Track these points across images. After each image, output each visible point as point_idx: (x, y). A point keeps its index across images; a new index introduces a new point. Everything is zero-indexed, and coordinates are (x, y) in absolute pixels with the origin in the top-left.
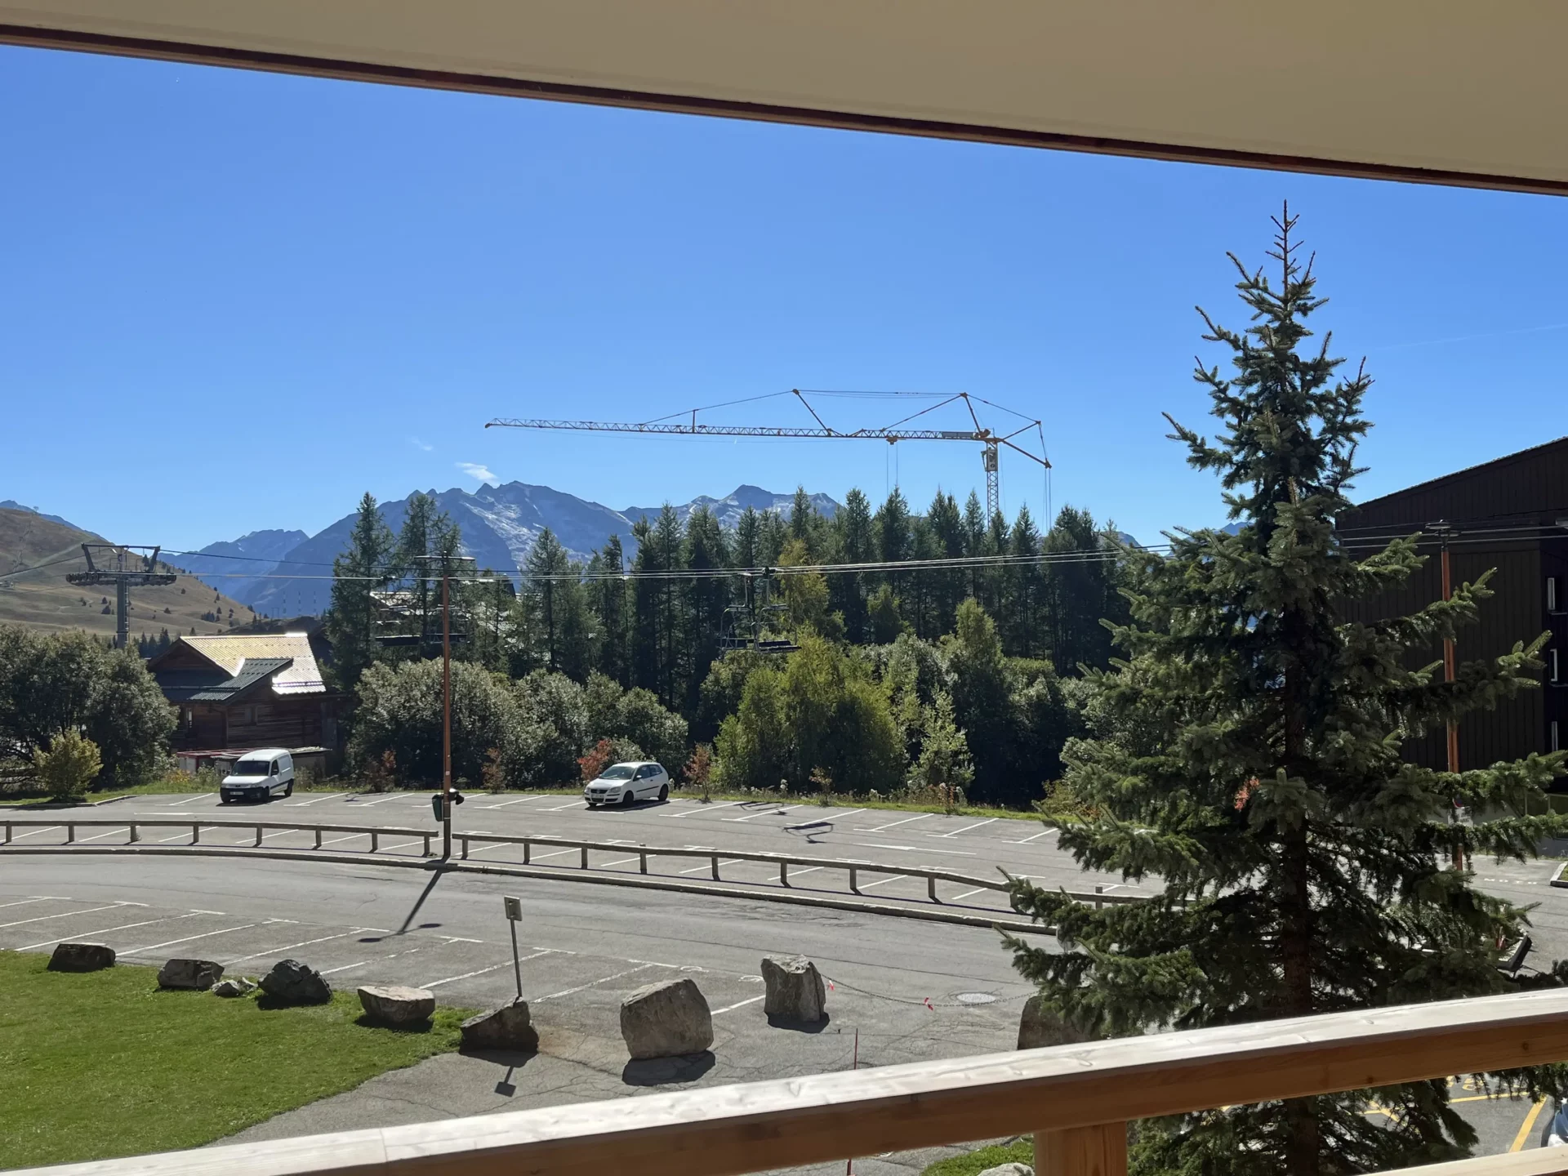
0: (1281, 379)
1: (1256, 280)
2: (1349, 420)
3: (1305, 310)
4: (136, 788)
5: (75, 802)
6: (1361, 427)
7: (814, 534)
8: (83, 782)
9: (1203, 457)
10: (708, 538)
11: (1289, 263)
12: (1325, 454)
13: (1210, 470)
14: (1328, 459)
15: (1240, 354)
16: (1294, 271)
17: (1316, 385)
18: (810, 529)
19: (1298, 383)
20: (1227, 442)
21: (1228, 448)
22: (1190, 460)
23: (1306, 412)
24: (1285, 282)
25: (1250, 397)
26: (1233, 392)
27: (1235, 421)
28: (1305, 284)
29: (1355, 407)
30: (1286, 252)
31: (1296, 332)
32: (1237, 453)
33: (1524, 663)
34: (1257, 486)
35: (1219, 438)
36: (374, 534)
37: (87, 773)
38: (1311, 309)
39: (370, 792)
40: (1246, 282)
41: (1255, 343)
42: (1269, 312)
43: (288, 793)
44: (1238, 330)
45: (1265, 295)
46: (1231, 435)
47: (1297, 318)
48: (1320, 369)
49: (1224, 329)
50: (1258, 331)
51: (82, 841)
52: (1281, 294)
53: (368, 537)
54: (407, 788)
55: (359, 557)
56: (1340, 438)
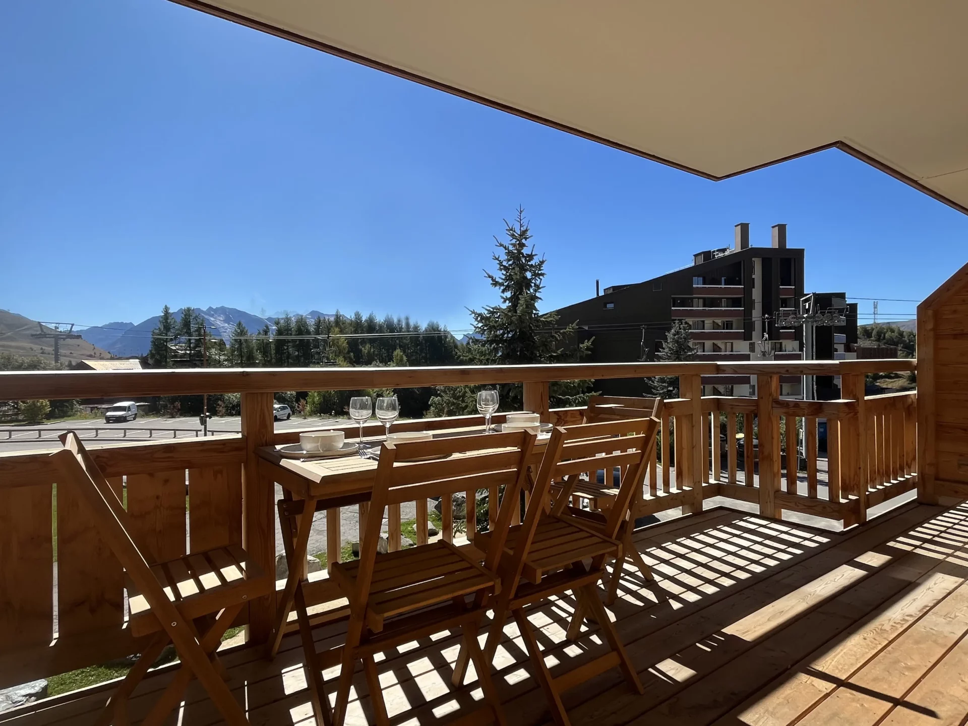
0: (519, 259)
1: (512, 228)
2: (540, 272)
3: (526, 239)
4: (65, 418)
5: (39, 423)
6: (543, 275)
7: (343, 326)
8: (42, 415)
9: (495, 283)
10: (303, 327)
11: (522, 223)
12: (532, 283)
13: (497, 287)
14: (533, 285)
15: (507, 251)
16: (523, 226)
17: (530, 262)
18: (341, 325)
19: (524, 261)
20: (502, 279)
21: (503, 281)
22: (491, 284)
23: (526, 270)
24: (520, 229)
25: (510, 265)
26: (505, 263)
27: (505, 273)
28: (527, 230)
29: (541, 268)
30: (521, 220)
31: (523, 245)
32: (506, 282)
33: (587, 346)
34: (511, 293)
35: (500, 278)
36: (169, 321)
37: (44, 411)
38: (528, 238)
39: (170, 418)
40: (508, 228)
41: (511, 248)
42: (516, 239)
43: (134, 419)
44: (506, 244)
45: (514, 233)
46: (504, 277)
47: (523, 241)
48: (531, 257)
49: (502, 243)
50: (512, 244)
51: (44, 437)
52: (519, 234)
53: (167, 322)
54: (185, 416)
55: (162, 329)
56: (537, 278)
